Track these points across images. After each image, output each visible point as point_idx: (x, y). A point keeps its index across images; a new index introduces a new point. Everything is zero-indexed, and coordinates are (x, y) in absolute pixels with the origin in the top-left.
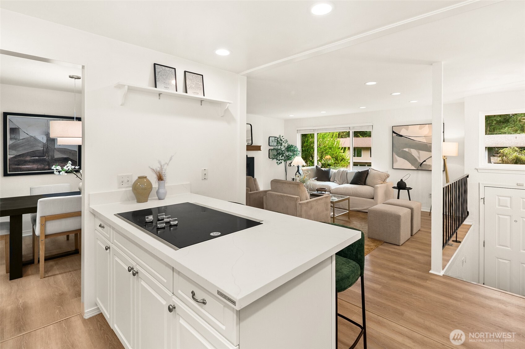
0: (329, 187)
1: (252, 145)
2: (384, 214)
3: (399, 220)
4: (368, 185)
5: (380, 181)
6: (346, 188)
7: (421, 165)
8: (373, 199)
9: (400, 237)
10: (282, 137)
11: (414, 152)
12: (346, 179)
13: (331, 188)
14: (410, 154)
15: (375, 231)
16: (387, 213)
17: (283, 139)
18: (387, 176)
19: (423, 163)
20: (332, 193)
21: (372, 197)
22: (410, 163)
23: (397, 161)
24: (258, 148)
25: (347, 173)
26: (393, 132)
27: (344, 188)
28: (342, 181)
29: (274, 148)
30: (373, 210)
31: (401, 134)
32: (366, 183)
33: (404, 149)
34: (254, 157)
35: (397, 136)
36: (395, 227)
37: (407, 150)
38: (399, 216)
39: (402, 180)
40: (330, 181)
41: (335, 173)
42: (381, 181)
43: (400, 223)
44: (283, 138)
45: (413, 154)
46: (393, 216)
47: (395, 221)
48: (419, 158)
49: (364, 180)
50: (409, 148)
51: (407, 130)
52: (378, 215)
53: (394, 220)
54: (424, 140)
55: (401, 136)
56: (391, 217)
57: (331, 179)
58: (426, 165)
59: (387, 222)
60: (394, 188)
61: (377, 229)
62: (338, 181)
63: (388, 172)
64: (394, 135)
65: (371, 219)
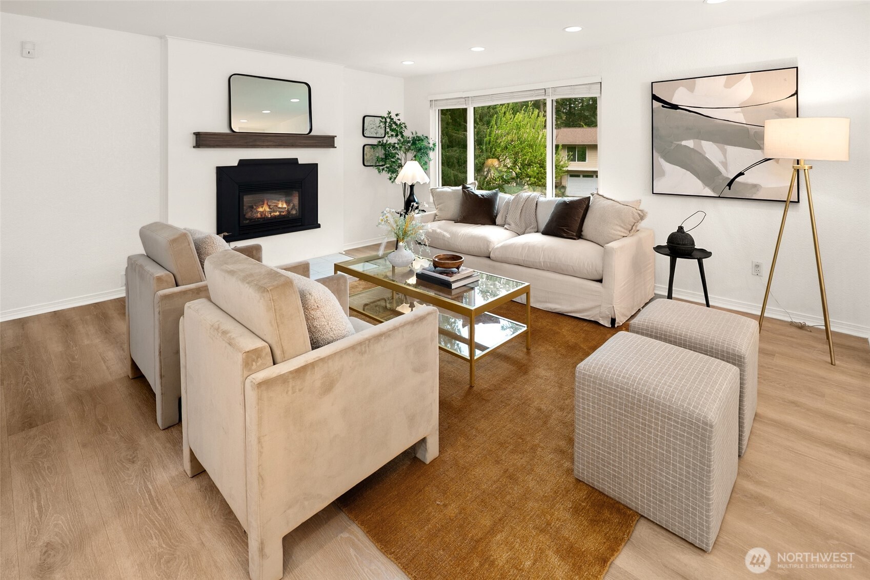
0: (487, 242)
1: (311, 134)
2: (639, 401)
3: (703, 440)
4: (588, 238)
5: (619, 231)
6: (529, 246)
7: (730, 185)
8: (600, 281)
9: (708, 516)
10: (397, 115)
11: (711, 150)
12: (533, 220)
13: (492, 246)
14: (700, 154)
15: (603, 460)
16: (652, 401)
17: (399, 120)
18: (639, 214)
19: (737, 180)
20: (494, 259)
21: (598, 278)
22: (699, 179)
23: (663, 174)
24: (328, 142)
25: (537, 204)
26: (655, 98)
27: (523, 247)
28: (523, 225)
29: (380, 142)
30: (595, 377)
31: (674, 102)
32: (583, 233)
33: (684, 143)
34: (317, 164)
35: (663, 106)
36: (688, 467)
37: (690, 143)
38: (706, 424)
39: (681, 228)
40: (493, 223)
41: (508, 203)
42: (623, 230)
43: (710, 455)
44: (398, 117)
45: (707, 156)
46: (676, 416)
47: (688, 444)
48: (725, 164)
49: (578, 225)
50: (697, 138)
51: (691, 89)
52: (615, 401)
53: (681, 436)
54: (738, 117)
55: (675, 107)
56: (669, 419)
57: (499, 220)
58: (745, 185)
59: (649, 437)
60: (658, 249)
61: (609, 453)
62: (513, 225)
63: (640, 202)
64: (657, 104)
65: (588, 410)
